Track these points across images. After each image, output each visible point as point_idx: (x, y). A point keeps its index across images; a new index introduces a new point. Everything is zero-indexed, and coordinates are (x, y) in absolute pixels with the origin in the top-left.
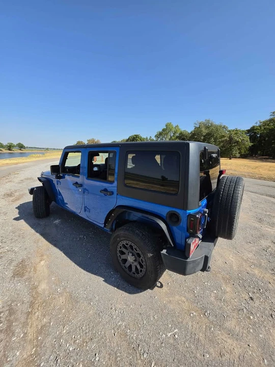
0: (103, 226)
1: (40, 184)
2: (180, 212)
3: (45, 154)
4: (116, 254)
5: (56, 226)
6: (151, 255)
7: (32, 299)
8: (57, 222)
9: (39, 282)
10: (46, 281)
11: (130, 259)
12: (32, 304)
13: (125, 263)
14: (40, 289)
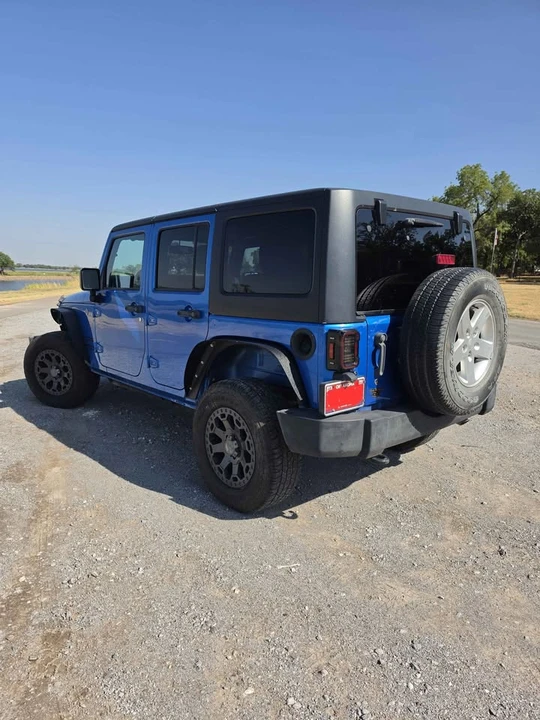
0: (182, 394)
1: (56, 327)
2: (313, 329)
3: (69, 283)
4: (205, 442)
5: (88, 420)
6: (262, 424)
7: (35, 507)
8: (90, 413)
9: (50, 491)
10: (61, 491)
11: (229, 447)
12: (36, 513)
13: (219, 462)
14: (50, 499)
